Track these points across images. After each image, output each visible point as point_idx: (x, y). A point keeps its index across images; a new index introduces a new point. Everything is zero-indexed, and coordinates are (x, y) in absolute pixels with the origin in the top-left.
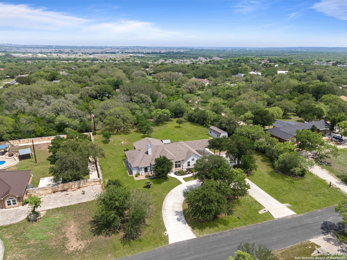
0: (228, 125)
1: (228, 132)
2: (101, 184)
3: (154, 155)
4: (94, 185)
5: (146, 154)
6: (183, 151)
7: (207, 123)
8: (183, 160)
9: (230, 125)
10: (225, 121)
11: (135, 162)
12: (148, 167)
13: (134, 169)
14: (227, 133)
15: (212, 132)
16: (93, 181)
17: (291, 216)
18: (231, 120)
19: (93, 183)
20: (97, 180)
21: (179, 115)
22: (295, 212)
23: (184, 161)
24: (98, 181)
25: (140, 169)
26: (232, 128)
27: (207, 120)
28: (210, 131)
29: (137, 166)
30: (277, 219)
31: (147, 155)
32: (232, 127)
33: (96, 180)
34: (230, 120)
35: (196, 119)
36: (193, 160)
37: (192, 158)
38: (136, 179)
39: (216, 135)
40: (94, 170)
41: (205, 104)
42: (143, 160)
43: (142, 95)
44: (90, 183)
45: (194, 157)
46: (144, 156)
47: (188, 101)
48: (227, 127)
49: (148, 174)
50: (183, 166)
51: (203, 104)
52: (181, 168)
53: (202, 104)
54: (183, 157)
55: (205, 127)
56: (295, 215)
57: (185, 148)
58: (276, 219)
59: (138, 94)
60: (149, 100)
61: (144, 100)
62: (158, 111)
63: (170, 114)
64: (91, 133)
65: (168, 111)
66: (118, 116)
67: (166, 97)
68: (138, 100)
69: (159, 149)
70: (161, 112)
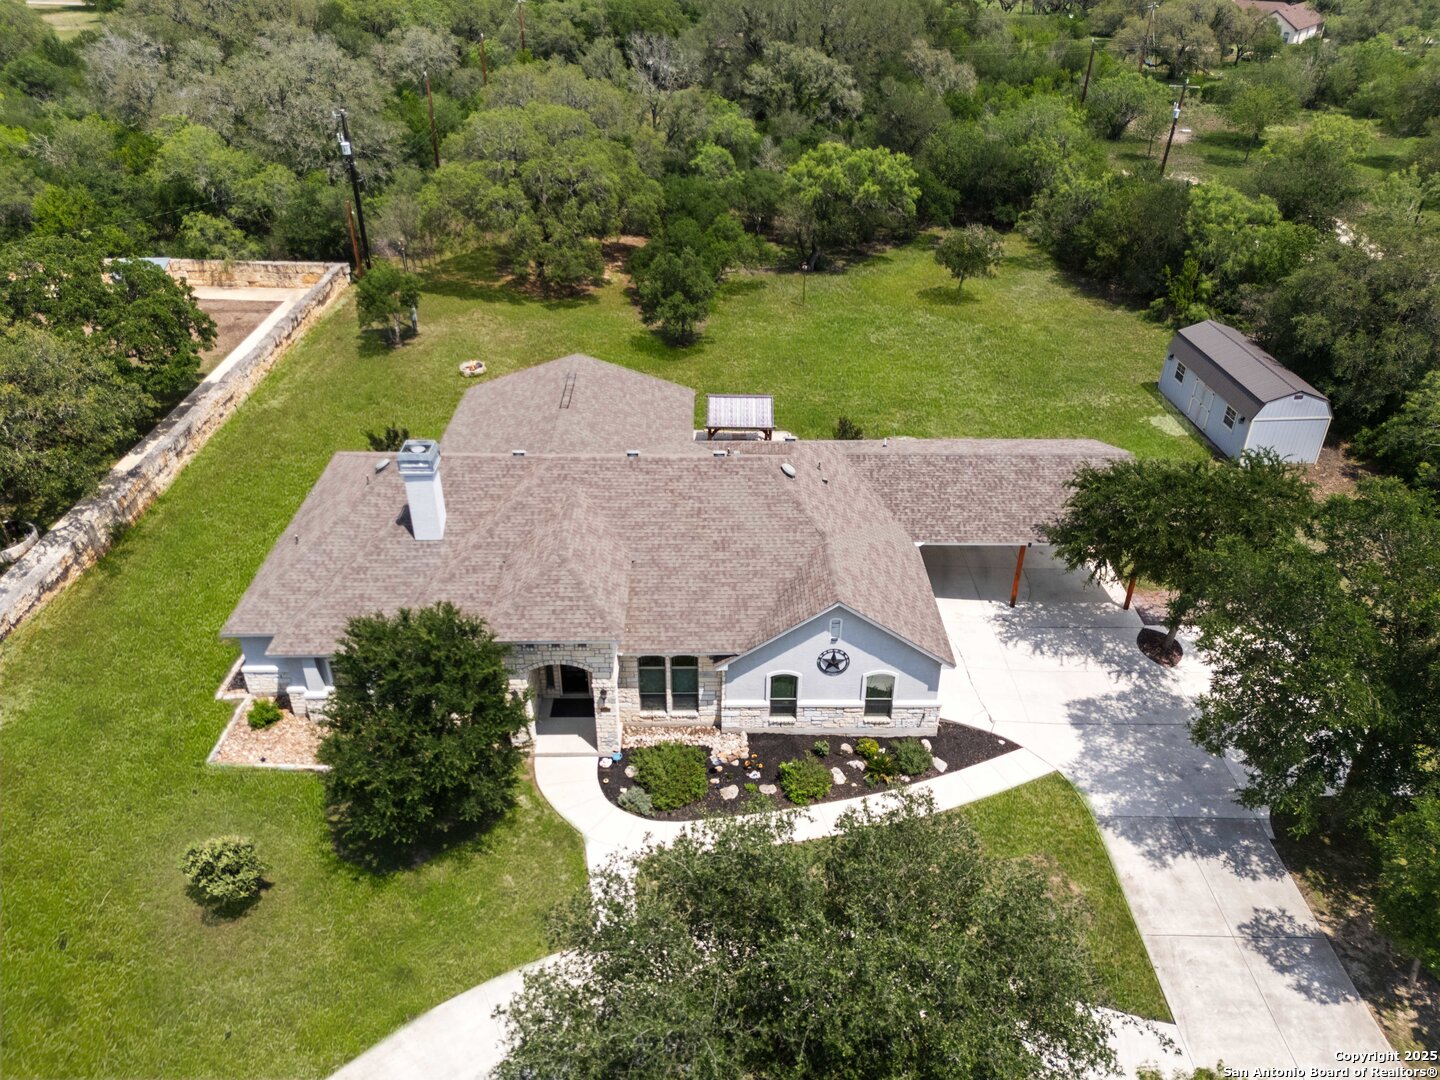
0: (1353, 332)
1: (1346, 393)
3: (461, 543)
5: (401, 522)
6: (754, 552)
7: (1177, 291)
8: (719, 659)
9: (1376, 332)
10: (1345, 291)
14: (1332, 400)
15: (1188, 375)
18: (1405, 285)
21: (1001, 211)
23: (724, 667)
26: (1397, 358)
27: (1191, 266)
28: (1176, 362)
31: (407, 536)
32: (1392, 349)
34: (1390, 288)
35: (1105, 250)
37: (821, 643)
39: (1222, 407)
41: (1240, 155)
43: (809, 58)
45: (841, 645)
46: (376, 539)
47: (1123, 126)
48: (1341, 346)
50: (720, 705)
51: (1226, 153)
52: (706, 714)
53: (1214, 150)
54: (730, 624)
55: (1158, 318)
57: (791, 526)
59: (783, 46)
60: (839, 91)
61: (811, 89)
62: (825, 161)
63: (916, 192)
64: (336, 267)
65: (894, 165)
66: (511, 166)
67: (972, 85)
68: (776, 88)
69: (528, 492)
70: (837, 169)
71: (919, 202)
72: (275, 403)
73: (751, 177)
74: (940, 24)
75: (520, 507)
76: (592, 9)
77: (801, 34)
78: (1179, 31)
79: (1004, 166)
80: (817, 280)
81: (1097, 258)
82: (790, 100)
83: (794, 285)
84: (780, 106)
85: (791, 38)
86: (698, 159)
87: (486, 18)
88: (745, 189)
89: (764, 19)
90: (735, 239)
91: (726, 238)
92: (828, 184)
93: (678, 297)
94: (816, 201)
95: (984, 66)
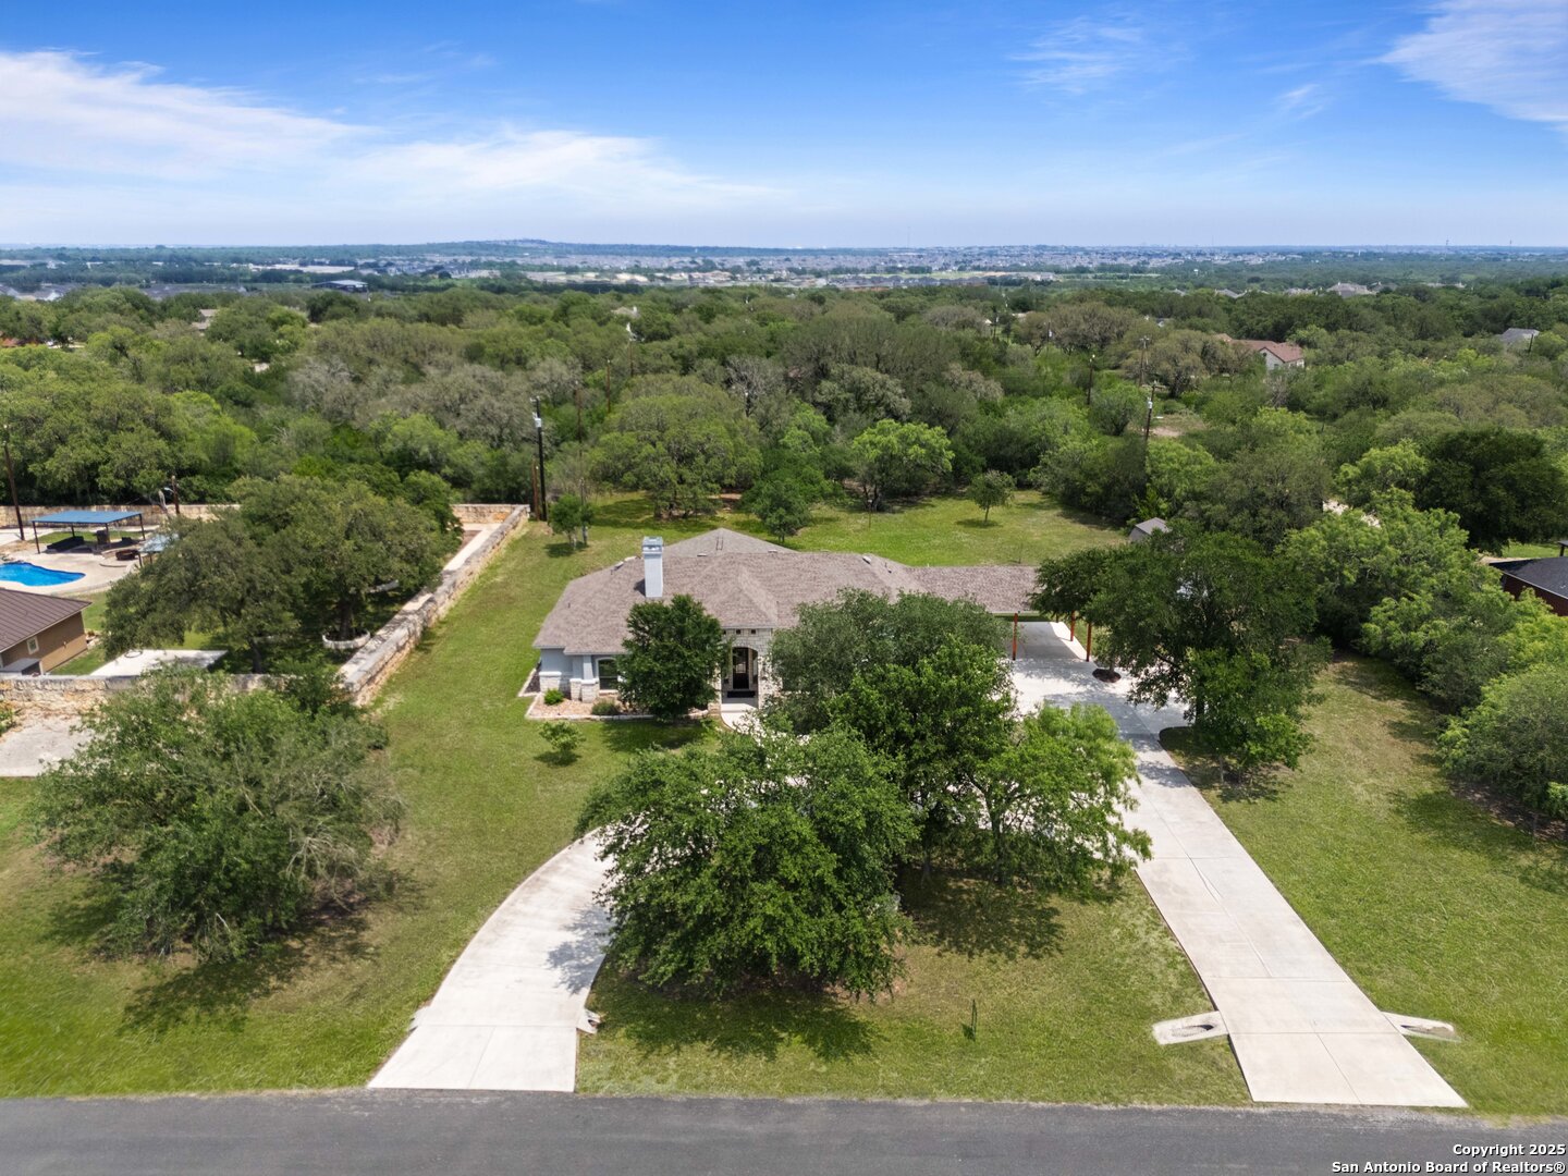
5: (637, 589)
7: (1143, 511)
11: (562, 624)
12: (618, 658)
13: (545, 659)
17: (1405, 1115)
22: (1465, 1096)
25: (577, 667)
30: (1262, 1110)
35: (1092, 487)
38: (537, 713)
43: (866, 374)
47: (1124, 425)
56: (1450, 1110)
58: (1265, 1104)
59: (846, 367)
60: (891, 397)
61: (870, 397)
62: (883, 432)
63: (951, 454)
64: (522, 507)
65: (934, 436)
66: (655, 434)
67: (998, 396)
68: (842, 397)
69: (713, 570)
70: (893, 438)
71: (954, 462)
72: (499, 579)
73: (827, 450)
74: (972, 354)
75: (708, 577)
76: (688, 346)
77: (860, 359)
78: (1174, 361)
79: (1019, 441)
80: (877, 516)
81: (1087, 494)
82: (853, 405)
83: (862, 520)
84: (845, 409)
85: (852, 361)
86: (785, 440)
87: (598, 355)
88: (823, 457)
89: (829, 348)
90: (818, 482)
91: (812, 483)
92: (886, 448)
93: (782, 511)
94: (878, 459)
95: (1012, 386)
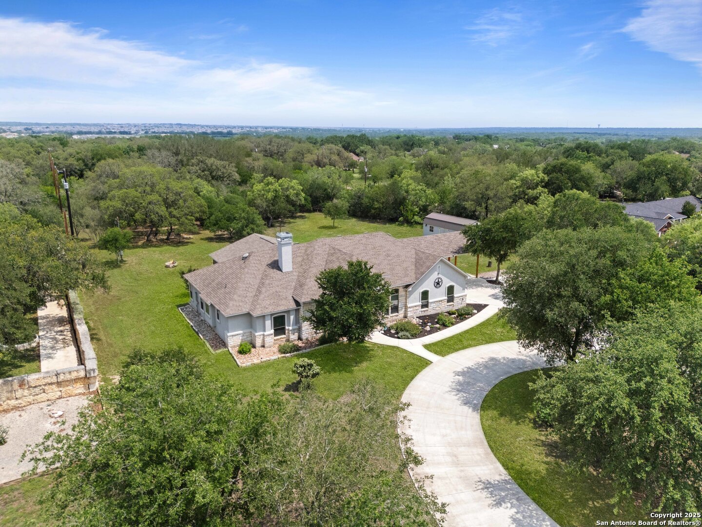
2: (90, 393)
3: (302, 271)
4: (60, 398)
5: (273, 268)
7: (407, 214)
8: (407, 286)
11: (235, 297)
12: (288, 312)
13: (231, 323)
15: (435, 228)
16: (54, 380)
19: (54, 392)
20: (74, 375)
23: (410, 289)
24: (77, 380)
25: (258, 324)
27: (409, 205)
28: (428, 226)
29: (245, 311)
31: (278, 272)
33: (68, 377)
36: (438, 283)
38: (243, 361)
40: (64, 343)
42: (263, 290)
44: (37, 390)
45: (440, 276)
46: (266, 276)
49: (288, 340)
50: (406, 307)
52: (401, 314)
54: (406, 275)
59: (201, 158)
60: (232, 173)
61: (220, 173)
63: (303, 194)
65: (295, 184)
68: (202, 174)
69: (316, 250)
70: (277, 186)
75: (317, 254)
82: (210, 178)
92: (276, 192)
94: (272, 198)
